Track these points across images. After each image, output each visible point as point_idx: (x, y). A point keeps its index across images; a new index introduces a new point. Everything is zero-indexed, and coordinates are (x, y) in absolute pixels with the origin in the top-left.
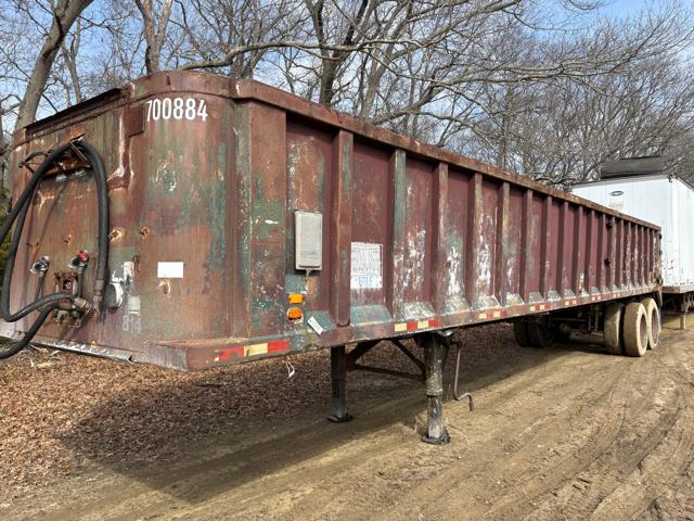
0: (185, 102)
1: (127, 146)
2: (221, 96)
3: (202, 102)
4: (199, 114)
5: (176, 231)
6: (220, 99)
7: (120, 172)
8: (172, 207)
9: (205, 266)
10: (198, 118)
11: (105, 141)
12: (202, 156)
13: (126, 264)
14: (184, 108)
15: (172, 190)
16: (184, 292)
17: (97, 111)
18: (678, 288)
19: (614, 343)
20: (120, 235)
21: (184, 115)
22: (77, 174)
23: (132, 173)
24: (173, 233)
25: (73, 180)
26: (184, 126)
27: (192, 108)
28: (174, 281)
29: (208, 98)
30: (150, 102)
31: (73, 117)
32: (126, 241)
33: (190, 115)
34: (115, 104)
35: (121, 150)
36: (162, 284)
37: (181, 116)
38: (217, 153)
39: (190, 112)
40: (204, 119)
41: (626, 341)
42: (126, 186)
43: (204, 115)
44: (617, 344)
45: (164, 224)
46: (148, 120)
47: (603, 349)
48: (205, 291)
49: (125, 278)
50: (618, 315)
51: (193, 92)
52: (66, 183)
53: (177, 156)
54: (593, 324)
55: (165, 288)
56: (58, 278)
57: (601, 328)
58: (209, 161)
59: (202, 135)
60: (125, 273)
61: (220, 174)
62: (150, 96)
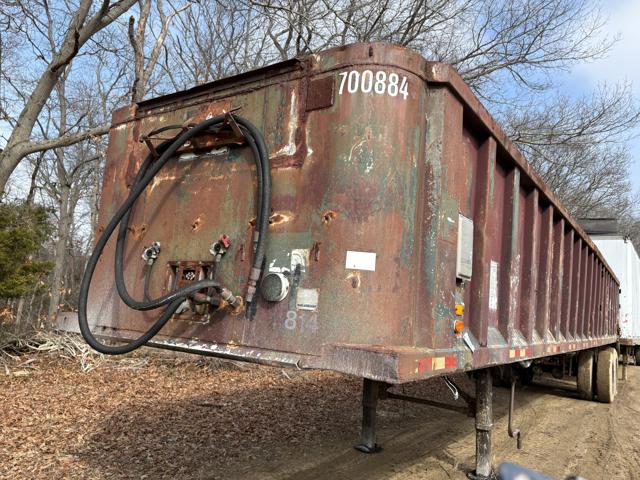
0: (388, 76)
1: (302, 121)
2: (420, 77)
3: (405, 79)
4: (401, 92)
5: (370, 218)
6: (419, 80)
7: (290, 149)
8: (367, 190)
9: (397, 260)
10: (400, 96)
11: (264, 117)
12: (401, 136)
13: (295, 252)
14: (387, 83)
15: (368, 171)
16: (374, 289)
17: (256, 85)
18: (631, 340)
19: (587, 389)
20: (286, 219)
21: (386, 89)
22: (214, 152)
23: (310, 151)
24: (366, 219)
25: (207, 160)
26: (386, 103)
27: (395, 84)
28: (365, 273)
29: (411, 76)
30: (345, 74)
31: (215, 92)
32: (295, 227)
33: (393, 92)
34: (286, 77)
35: (292, 125)
36: (351, 276)
37: (383, 91)
38: (413, 137)
39: (393, 88)
40: (405, 98)
41: (599, 386)
42: (299, 165)
43: (406, 94)
44: (590, 390)
45: (356, 208)
46: (341, 92)
47: (576, 394)
48: (395, 289)
49: (293, 268)
50: (591, 361)
51: (397, 67)
52: (195, 163)
53: (375, 134)
54: (567, 369)
55: (354, 283)
56: (174, 267)
57: (575, 373)
58: (407, 144)
59: (402, 115)
60: (294, 263)
61: (415, 160)
62: (345, 67)
